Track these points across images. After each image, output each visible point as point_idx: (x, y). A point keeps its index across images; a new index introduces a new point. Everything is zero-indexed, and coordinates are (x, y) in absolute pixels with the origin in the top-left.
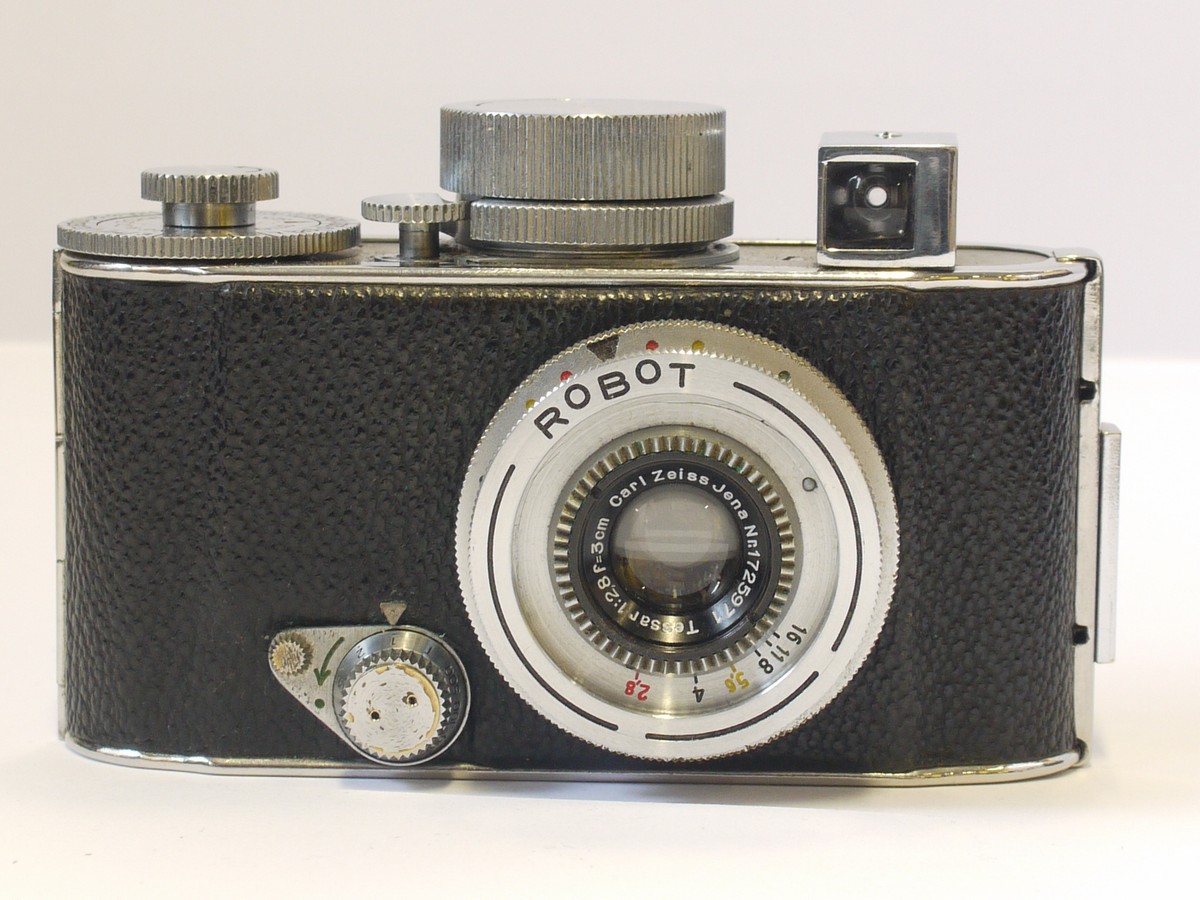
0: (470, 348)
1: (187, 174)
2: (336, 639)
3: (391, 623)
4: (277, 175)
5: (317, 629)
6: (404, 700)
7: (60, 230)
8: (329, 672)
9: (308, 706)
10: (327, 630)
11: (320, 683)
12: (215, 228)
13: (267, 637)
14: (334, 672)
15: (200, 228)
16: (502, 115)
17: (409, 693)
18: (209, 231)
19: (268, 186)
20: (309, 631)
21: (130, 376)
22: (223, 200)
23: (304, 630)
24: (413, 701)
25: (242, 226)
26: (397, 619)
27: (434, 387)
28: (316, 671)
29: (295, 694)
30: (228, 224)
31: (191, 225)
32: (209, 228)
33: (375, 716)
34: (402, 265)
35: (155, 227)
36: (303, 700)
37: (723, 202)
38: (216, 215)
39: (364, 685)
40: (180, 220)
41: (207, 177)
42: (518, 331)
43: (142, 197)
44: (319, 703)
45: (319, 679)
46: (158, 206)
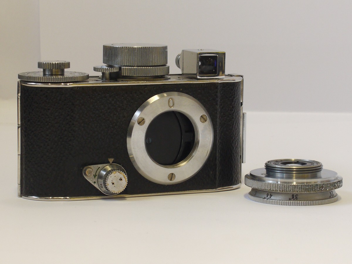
0: (128, 100)
1: (49, 62)
2: (98, 168)
3: (111, 163)
4: (70, 63)
5: (94, 165)
6: (119, 179)
7: (19, 75)
8: (97, 175)
9: (92, 183)
10: (96, 165)
11: (95, 178)
12: (55, 75)
13: (81, 168)
14: (98, 175)
15: (52, 75)
16: (118, 47)
17: (121, 178)
18: (54, 76)
19: (68, 65)
20: (92, 166)
21: (49, 109)
22: (58, 69)
23: (91, 166)
24: (121, 180)
25: (63, 74)
26: (112, 162)
27: (120, 109)
28: (94, 175)
29: (89, 181)
30: (58, 74)
31: (50, 74)
32: (54, 75)
33: (113, 184)
34: (102, 82)
35: (41, 74)
36: (91, 182)
37: (167, 66)
38: (55, 72)
39: (111, 177)
40: (47, 73)
41: (54, 63)
42: (138, 95)
43: (38, 68)
44: (95, 182)
45: (94, 177)
46: (42, 70)
